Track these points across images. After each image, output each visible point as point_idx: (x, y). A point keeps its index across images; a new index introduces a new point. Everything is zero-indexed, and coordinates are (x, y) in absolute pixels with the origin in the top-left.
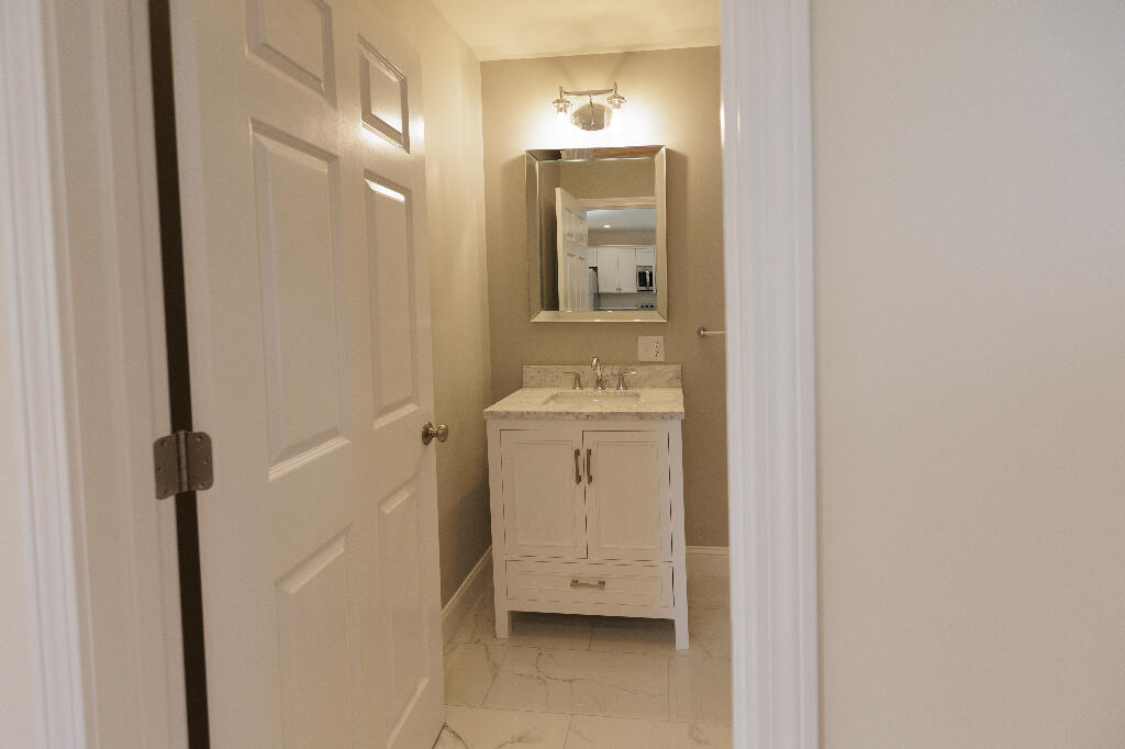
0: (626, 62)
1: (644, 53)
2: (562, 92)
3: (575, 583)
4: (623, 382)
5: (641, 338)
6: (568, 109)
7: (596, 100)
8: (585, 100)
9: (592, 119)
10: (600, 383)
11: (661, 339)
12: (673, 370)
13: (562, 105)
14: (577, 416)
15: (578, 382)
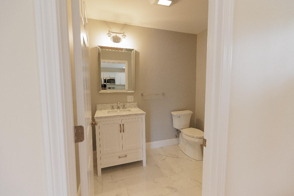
0: (125, 27)
1: (129, 25)
2: (109, 32)
3: (119, 157)
4: (124, 107)
5: (128, 96)
6: (111, 36)
7: (118, 35)
8: (115, 35)
9: (116, 40)
10: (118, 108)
11: (133, 96)
12: (136, 104)
13: (109, 34)
14: (120, 116)
15: (113, 108)
